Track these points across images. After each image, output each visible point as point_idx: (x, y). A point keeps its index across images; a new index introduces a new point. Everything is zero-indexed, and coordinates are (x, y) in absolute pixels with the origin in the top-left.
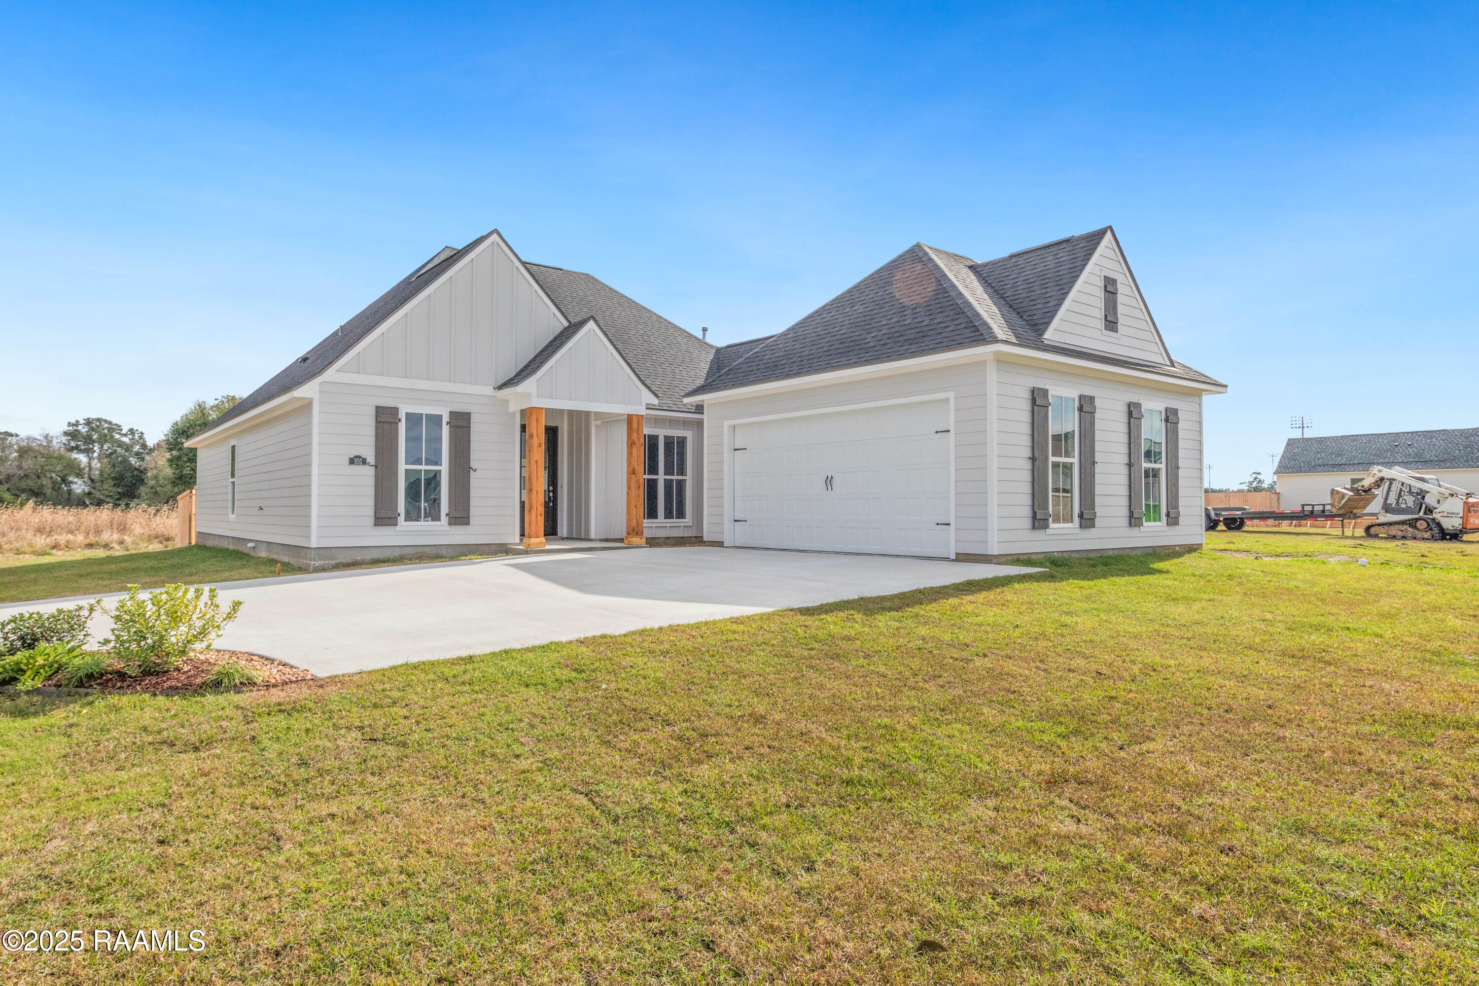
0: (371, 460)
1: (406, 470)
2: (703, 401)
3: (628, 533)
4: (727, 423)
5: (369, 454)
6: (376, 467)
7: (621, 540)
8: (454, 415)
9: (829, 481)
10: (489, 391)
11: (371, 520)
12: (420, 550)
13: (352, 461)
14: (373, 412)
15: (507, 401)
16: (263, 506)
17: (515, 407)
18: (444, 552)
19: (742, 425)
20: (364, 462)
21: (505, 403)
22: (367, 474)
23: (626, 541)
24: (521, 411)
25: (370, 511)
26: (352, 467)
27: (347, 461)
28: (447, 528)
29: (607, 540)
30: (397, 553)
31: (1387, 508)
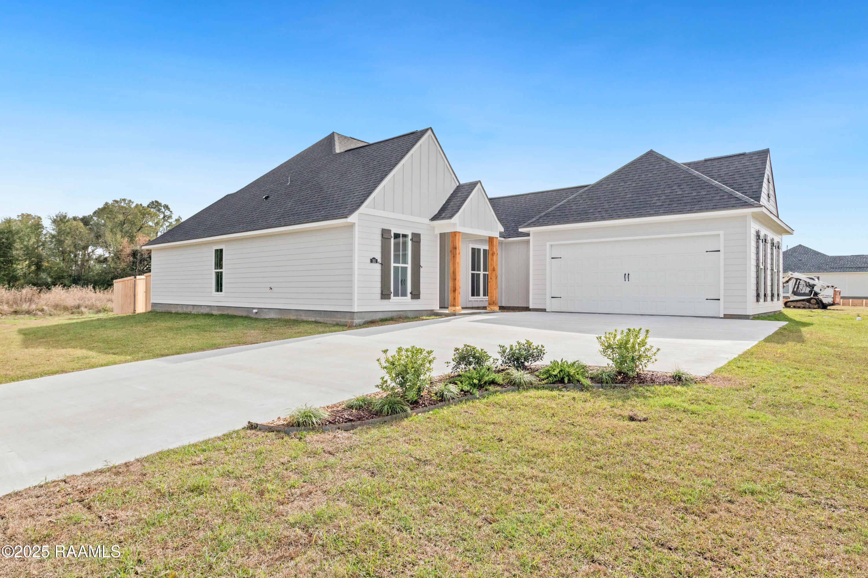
0: (379, 260)
1: (394, 267)
2: (529, 231)
3: (490, 304)
4: (548, 244)
5: (379, 257)
6: (382, 264)
7: (484, 308)
8: (414, 234)
9: (627, 277)
10: (427, 221)
11: (379, 296)
12: (399, 313)
13: (371, 261)
14: (379, 232)
15: (434, 227)
16: (272, 286)
17: (438, 232)
18: (409, 315)
19: (556, 245)
20: (377, 261)
21: (433, 228)
22: (377, 267)
23: (488, 308)
24: (440, 234)
25: (379, 291)
26: (372, 264)
27: (369, 261)
28: (410, 300)
29: (472, 308)
30: (389, 315)
31: (795, 293)
